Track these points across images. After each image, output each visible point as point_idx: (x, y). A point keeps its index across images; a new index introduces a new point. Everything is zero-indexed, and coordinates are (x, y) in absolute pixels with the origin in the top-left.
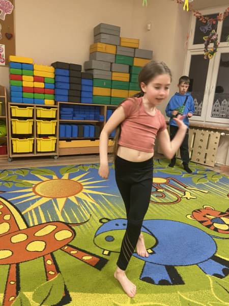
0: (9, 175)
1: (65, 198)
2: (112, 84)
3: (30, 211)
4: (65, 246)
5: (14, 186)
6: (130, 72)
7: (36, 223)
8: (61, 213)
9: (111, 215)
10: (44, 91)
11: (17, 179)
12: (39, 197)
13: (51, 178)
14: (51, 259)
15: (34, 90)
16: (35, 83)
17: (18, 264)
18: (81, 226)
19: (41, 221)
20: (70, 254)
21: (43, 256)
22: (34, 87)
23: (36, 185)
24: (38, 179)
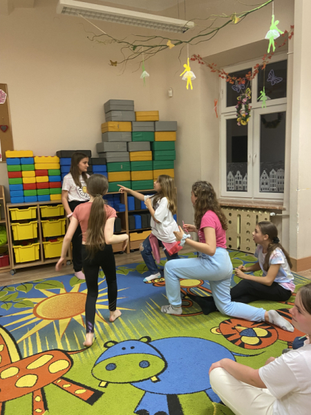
0: (10, 293)
1: (69, 319)
2: (131, 166)
3: (27, 339)
4: (58, 379)
5: (12, 307)
6: (152, 149)
7: (31, 354)
8: (62, 339)
9: (120, 336)
10: (48, 185)
11: (17, 298)
12: (39, 319)
13: (57, 292)
14: (41, 395)
15: (36, 186)
16: (37, 177)
17: (4, 403)
18: (82, 353)
19: (37, 350)
20: (62, 389)
21: (33, 392)
22: (36, 183)
23: (38, 304)
24: (42, 295)
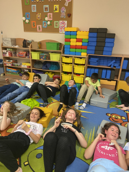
10: (81, 47)
16: (77, 42)
22: (76, 45)
